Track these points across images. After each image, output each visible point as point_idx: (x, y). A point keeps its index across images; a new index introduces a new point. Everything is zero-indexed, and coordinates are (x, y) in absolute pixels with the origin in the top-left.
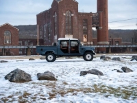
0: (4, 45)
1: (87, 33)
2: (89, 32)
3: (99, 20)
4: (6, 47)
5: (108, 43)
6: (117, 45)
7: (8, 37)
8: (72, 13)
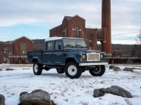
0: (20, 55)
1: (92, 46)
2: (94, 46)
3: (103, 34)
4: (22, 57)
5: (111, 55)
6: (118, 57)
7: (24, 48)
8: (79, 28)
